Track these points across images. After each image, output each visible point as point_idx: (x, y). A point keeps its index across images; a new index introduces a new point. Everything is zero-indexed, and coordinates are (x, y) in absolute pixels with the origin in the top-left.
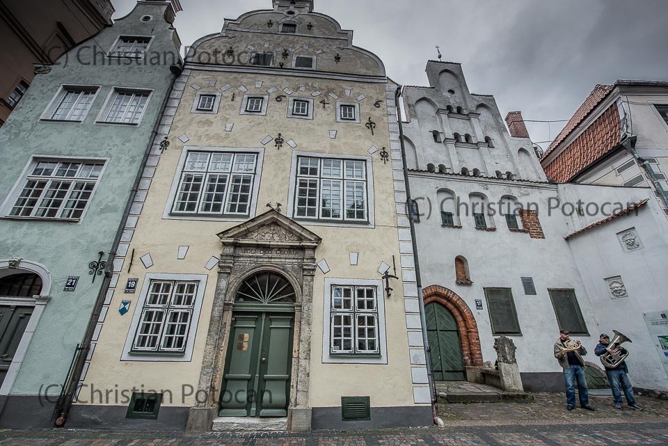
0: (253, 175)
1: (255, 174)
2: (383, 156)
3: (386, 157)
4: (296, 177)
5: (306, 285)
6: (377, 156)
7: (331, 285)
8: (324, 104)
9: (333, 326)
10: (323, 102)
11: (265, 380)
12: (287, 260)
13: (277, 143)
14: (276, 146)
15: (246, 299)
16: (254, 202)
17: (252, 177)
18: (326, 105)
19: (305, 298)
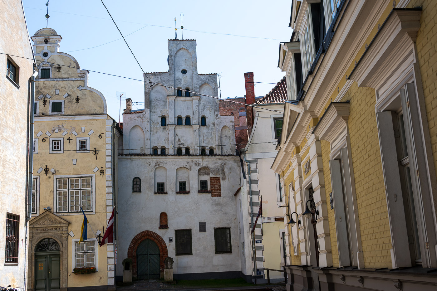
0: (36, 192)
1: (37, 191)
2: (101, 173)
3: (103, 173)
4: (57, 190)
5: (64, 243)
6: (98, 173)
7: (75, 242)
8: (70, 140)
9: (76, 259)
10: (69, 139)
11: (51, 279)
12: (55, 233)
13: (45, 171)
14: (45, 173)
15: (40, 250)
16: (38, 206)
17: (36, 193)
18: (71, 140)
19: (64, 249)
